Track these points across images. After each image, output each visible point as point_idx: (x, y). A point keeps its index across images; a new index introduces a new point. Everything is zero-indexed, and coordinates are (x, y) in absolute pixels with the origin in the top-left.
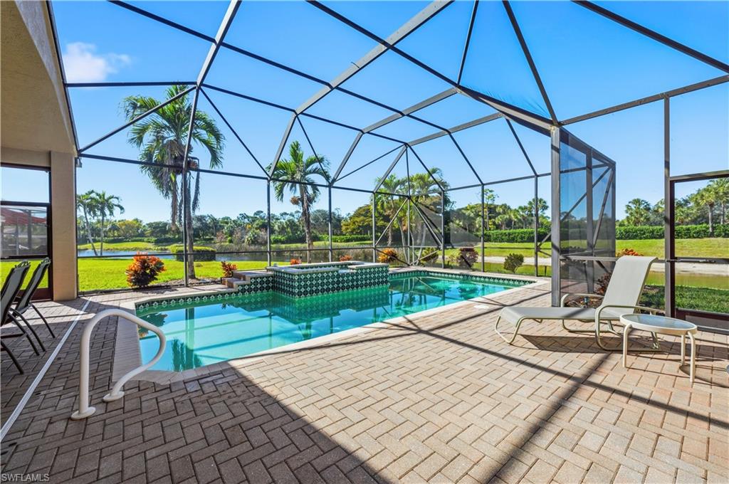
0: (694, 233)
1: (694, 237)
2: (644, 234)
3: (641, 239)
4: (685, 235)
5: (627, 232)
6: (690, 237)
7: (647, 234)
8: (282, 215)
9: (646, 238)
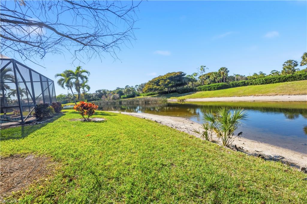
0: (304, 77)
1: (304, 79)
2: (275, 80)
3: (273, 83)
4: (298, 79)
5: (266, 80)
6: (301, 80)
7: (276, 80)
8: (136, 86)
9: (276, 82)
